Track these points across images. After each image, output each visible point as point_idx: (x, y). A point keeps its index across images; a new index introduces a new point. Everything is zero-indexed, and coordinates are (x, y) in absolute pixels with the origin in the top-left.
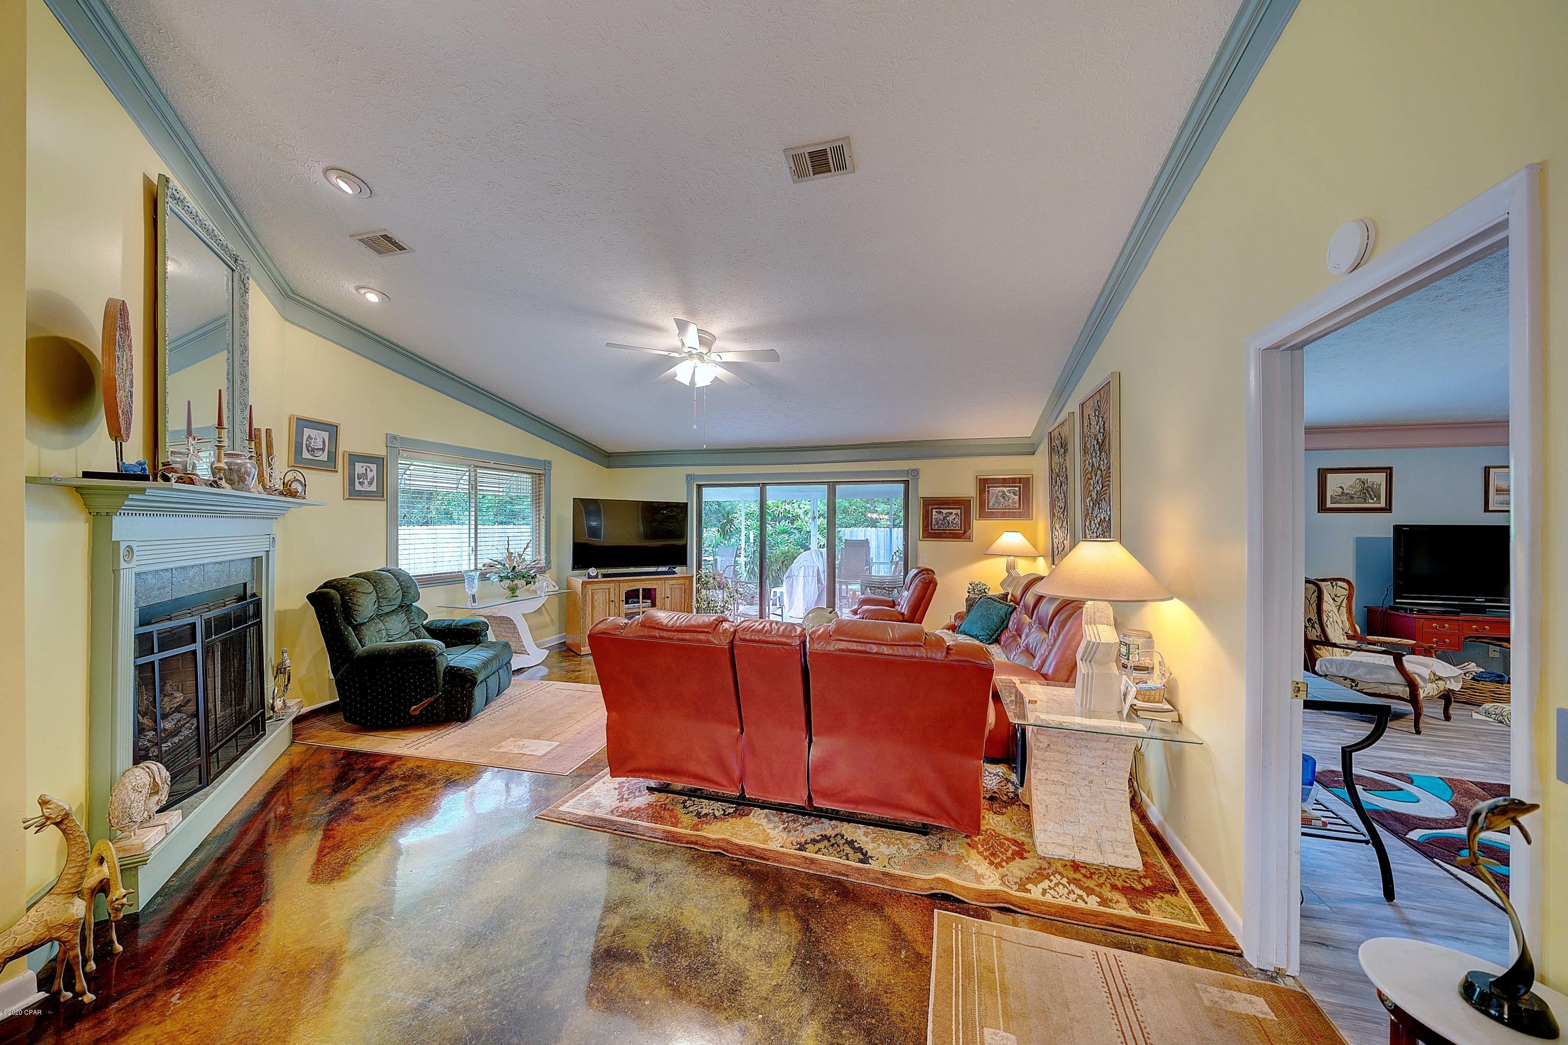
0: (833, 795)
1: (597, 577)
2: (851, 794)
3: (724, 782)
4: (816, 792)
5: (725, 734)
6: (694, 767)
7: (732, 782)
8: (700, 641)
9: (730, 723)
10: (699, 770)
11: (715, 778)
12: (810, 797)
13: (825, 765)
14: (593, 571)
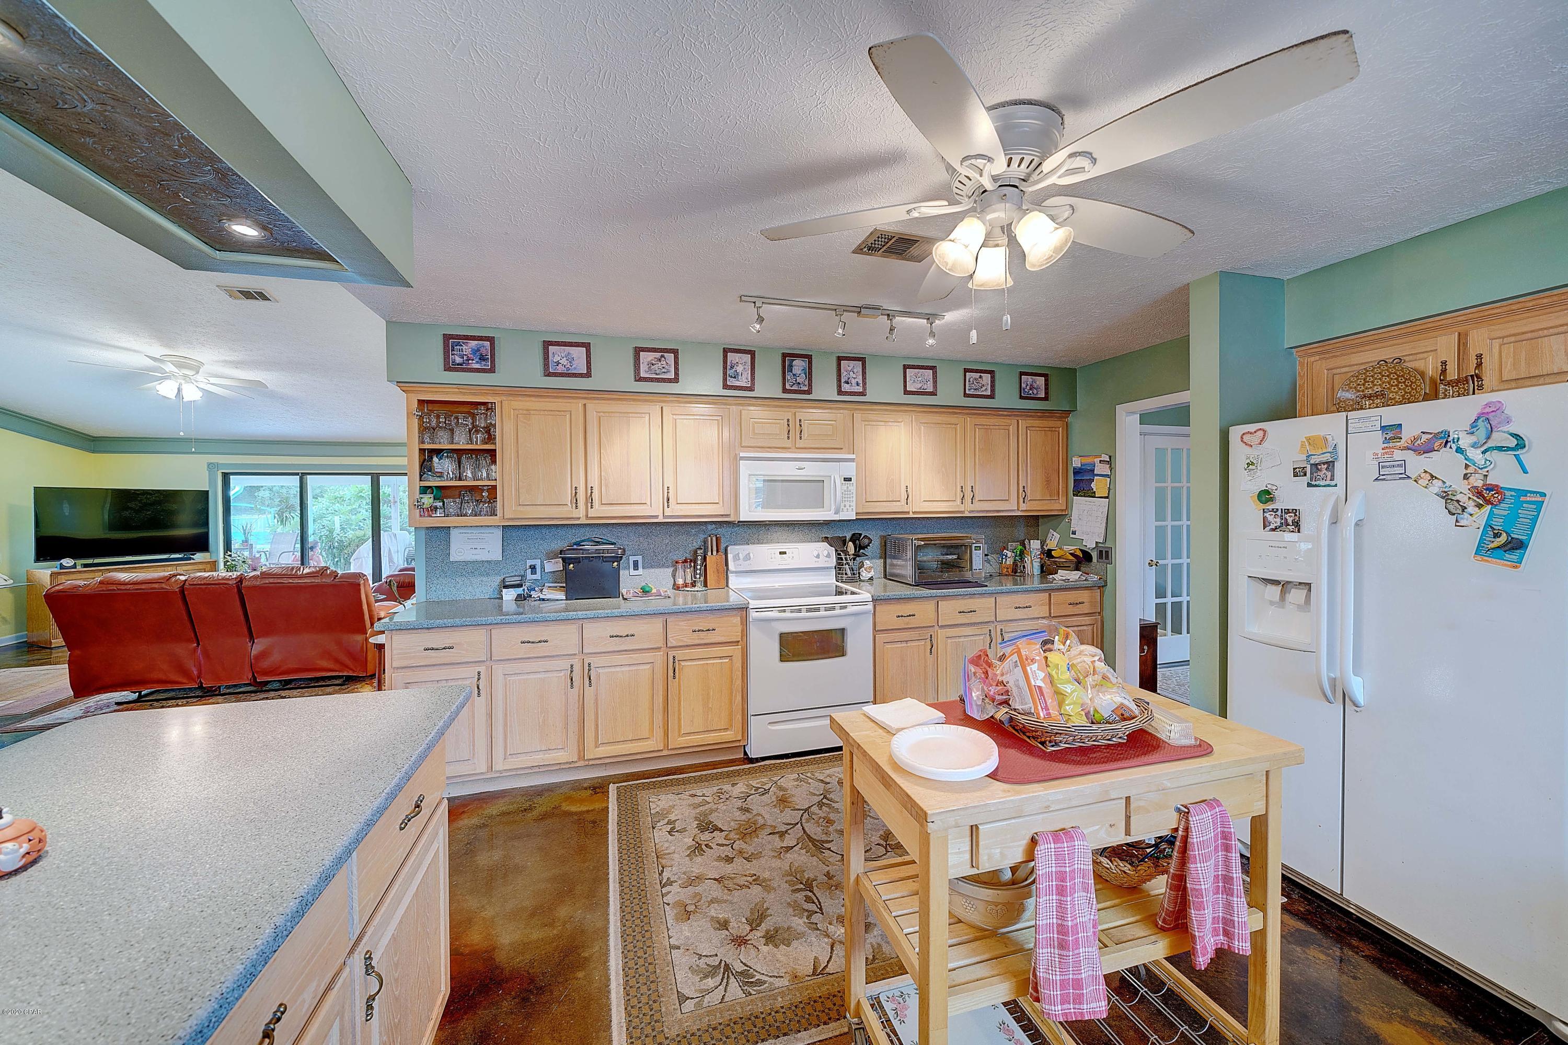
0: (271, 672)
1: (75, 566)
2: (284, 668)
3: (185, 681)
4: (257, 672)
5: (182, 650)
6: (156, 675)
7: (191, 678)
8: (155, 588)
9: (189, 641)
10: (162, 676)
11: (177, 679)
12: (253, 676)
13: (263, 655)
14: (68, 562)
